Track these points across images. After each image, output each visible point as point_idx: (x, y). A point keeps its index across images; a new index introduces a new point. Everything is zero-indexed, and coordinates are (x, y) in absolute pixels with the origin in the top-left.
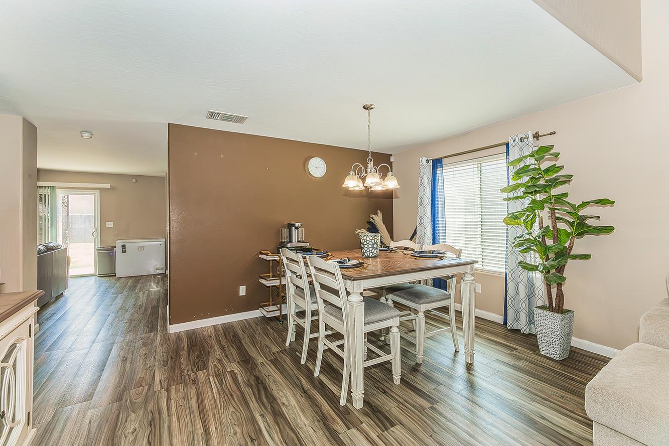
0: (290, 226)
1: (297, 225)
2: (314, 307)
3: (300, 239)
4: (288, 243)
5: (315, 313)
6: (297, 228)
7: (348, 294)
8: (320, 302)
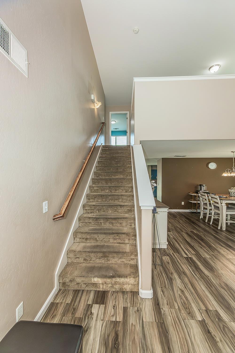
0: (201, 185)
1: (204, 185)
2: (210, 208)
3: (205, 189)
4: (200, 190)
5: (211, 210)
6: (204, 186)
7: (221, 203)
8: (213, 206)
